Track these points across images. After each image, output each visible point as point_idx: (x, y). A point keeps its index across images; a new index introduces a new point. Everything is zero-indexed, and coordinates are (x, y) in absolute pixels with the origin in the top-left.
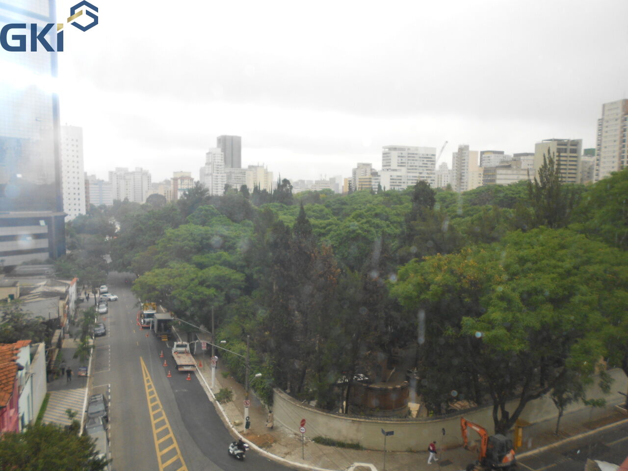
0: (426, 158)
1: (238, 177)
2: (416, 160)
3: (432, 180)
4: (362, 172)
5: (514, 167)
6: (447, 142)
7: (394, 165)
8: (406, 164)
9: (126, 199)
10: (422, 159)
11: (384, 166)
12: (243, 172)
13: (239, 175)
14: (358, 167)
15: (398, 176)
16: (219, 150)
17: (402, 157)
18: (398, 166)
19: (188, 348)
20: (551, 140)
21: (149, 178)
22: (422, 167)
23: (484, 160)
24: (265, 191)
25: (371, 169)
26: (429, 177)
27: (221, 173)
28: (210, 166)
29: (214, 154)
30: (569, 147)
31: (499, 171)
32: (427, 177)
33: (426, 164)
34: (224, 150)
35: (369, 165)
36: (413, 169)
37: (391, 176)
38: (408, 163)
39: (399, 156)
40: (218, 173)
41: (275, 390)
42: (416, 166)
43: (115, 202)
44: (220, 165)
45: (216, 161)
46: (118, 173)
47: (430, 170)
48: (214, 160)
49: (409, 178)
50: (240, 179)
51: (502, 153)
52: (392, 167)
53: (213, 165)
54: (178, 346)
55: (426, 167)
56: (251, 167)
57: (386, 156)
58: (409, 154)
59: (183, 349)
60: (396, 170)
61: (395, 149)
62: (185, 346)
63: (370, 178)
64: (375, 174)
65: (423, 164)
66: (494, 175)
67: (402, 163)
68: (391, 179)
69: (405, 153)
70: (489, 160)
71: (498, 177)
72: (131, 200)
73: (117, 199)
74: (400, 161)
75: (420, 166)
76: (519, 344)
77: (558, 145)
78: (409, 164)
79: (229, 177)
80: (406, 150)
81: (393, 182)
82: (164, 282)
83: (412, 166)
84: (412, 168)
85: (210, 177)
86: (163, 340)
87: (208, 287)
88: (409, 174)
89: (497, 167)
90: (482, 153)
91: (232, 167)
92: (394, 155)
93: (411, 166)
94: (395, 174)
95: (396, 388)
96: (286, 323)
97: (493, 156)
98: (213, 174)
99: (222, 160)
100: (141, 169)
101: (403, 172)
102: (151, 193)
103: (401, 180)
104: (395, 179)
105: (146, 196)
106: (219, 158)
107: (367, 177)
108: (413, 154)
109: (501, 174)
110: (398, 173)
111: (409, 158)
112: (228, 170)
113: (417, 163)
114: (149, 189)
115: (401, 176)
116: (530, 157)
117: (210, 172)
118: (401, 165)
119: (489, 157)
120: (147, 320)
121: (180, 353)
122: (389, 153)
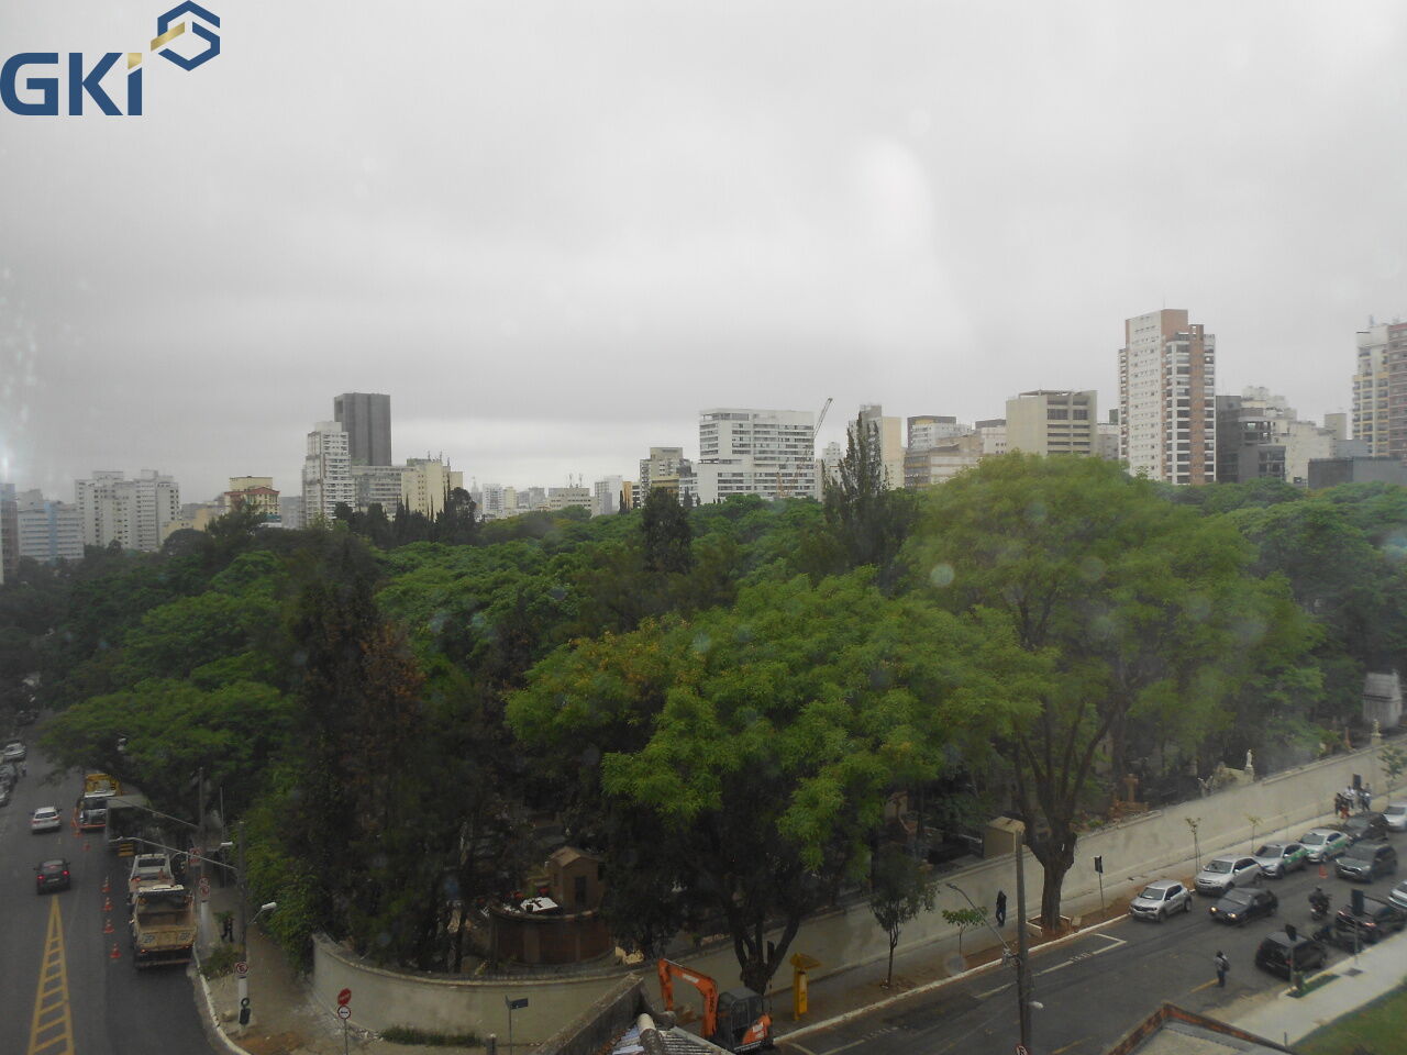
0: (795, 434)
1: (383, 485)
2: (773, 439)
3: (808, 481)
4: (662, 468)
5: (966, 450)
6: (831, 400)
7: (725, 451)
8: (752, 449)
9: (116, 543)
10: (784, 437)
11: (703, 453)
12: (396, 475)
13: (384, 481)
14: (653, 456)
15: (734, 475)
16: (338, 427)
17: (742, 432)
18: (734, 452)
19: (167, 868)
20: (1036, 393)
21: (174, 494)
22: (786, 453)
23: (916, 436)
24: (418, 515)
25: (682, 461)
26: (801, 475)
27: (343, 478)
28: (317, 463)
29: (327, 436)
30: (1072, 408)
31: (936, 460)
32: (796, 475)
33: (795, 446)
34: (350, 427)
35: (676, 451)
36: (765, 459)
37: (720, 475)
38: (755, 446)
39: (735, 432)
40: (336, 478)
41: (314, 937)
42: (772, 452)
43: (88, 549)
44: (341, 461)
45: (331, 451)
46: (99, 485)
47: (804, 459)
48: (327, 448)
49: (758, 478)
50: (389, 489)
51: (951, 420)
52: (722, 455)
53: (325, 460)
54: (142, 864)
55: (795, 453)
56: (412, 462)
57: (707, 431)
58: (755, 425)
59: (156, 870)
60: (730, 462)
61: (725, 416)
62: (162, 863)
63: (677, 481)
64: (686, 470)
65: (788, 446)
66: (925, 467)
67: (743, 445)
68: (719, 481)
69: (748, 425)
70: (926, 435)
71: (934, 471)
72: (129, 543)
73: (94, 544)
74: (738, 442)
75: (781, 452)
76: (694, 799)
77: (1050, 403)
78: (758, 449)
79: (363, 486)
80: (750, 417)
81: (726, 488)
82: (112, 722)
83: (764, 452)
84: (763, 457)
85: (318, 487)
86: (122, 854)
87: (216, 728)
88: (759, 470)
89: (932, 451)
90: (912, 421)
91: (370, 464)
92: (725, 430)
93: (760, 452)
94: (727, 469)
95: (584, 917)
96: (337, 794)
97: (933, 428)
98: (325, 481)
99: (344, 449)
100: (156, 473)
101: (746, 465)
102: (176, 526)
103: (741, 481)
104: (730, 482)
105: (165, 534)
106: (339, 446)
107: (672, 478)
108: (766, 426)
109: (940, 466)
110: (734, 468)
111: (757, 436)
112: (360, 471)
113: (773, 446)
114: (173, 519)
115: (741, 475)
116: (1000, 429)
117: (318, 476)
118: (741, 449)
119: (925, 429)
120: (93, 812)
121: (146, 879)
122: (714, 425)
